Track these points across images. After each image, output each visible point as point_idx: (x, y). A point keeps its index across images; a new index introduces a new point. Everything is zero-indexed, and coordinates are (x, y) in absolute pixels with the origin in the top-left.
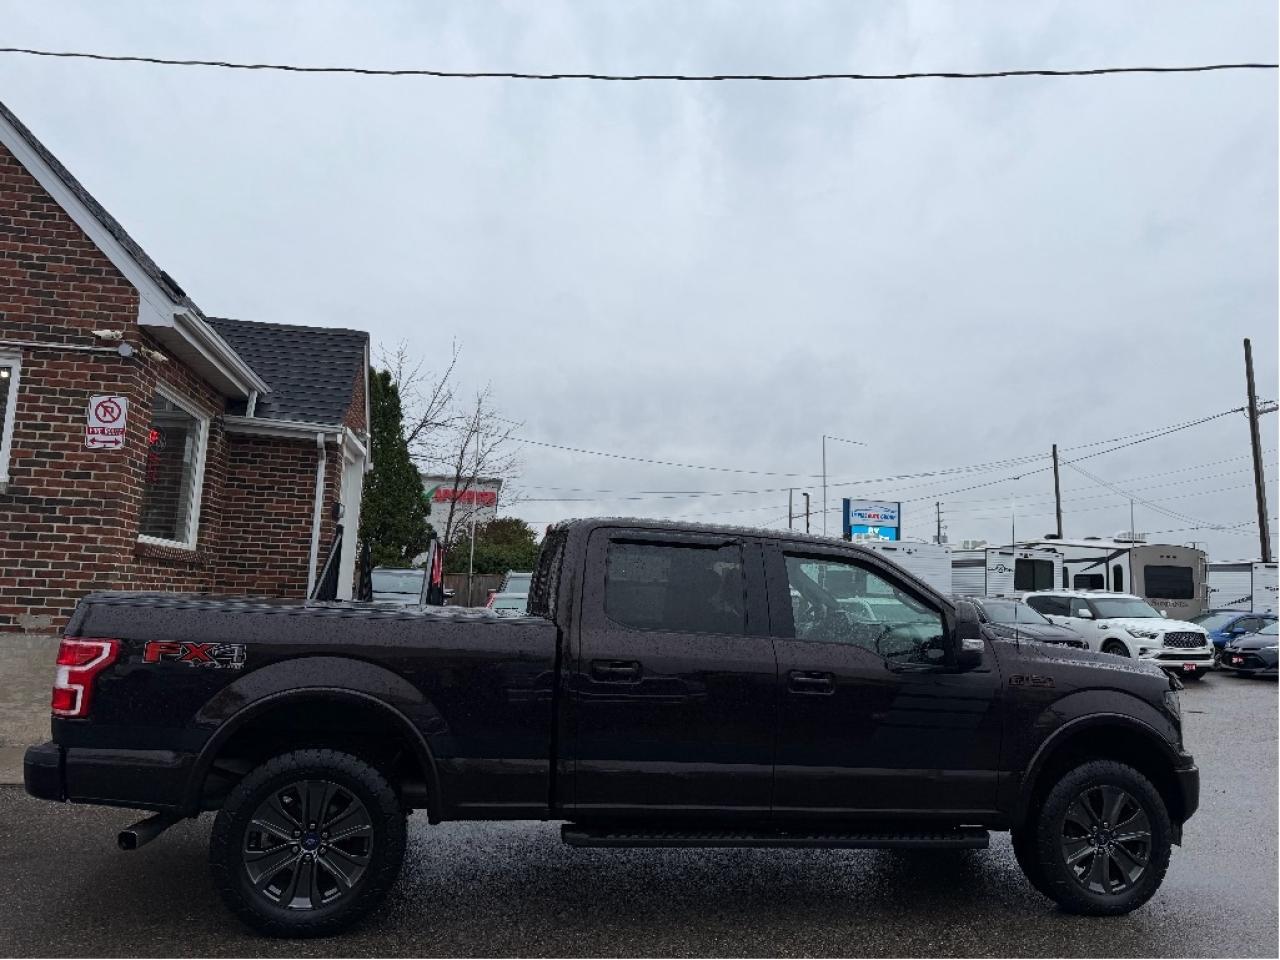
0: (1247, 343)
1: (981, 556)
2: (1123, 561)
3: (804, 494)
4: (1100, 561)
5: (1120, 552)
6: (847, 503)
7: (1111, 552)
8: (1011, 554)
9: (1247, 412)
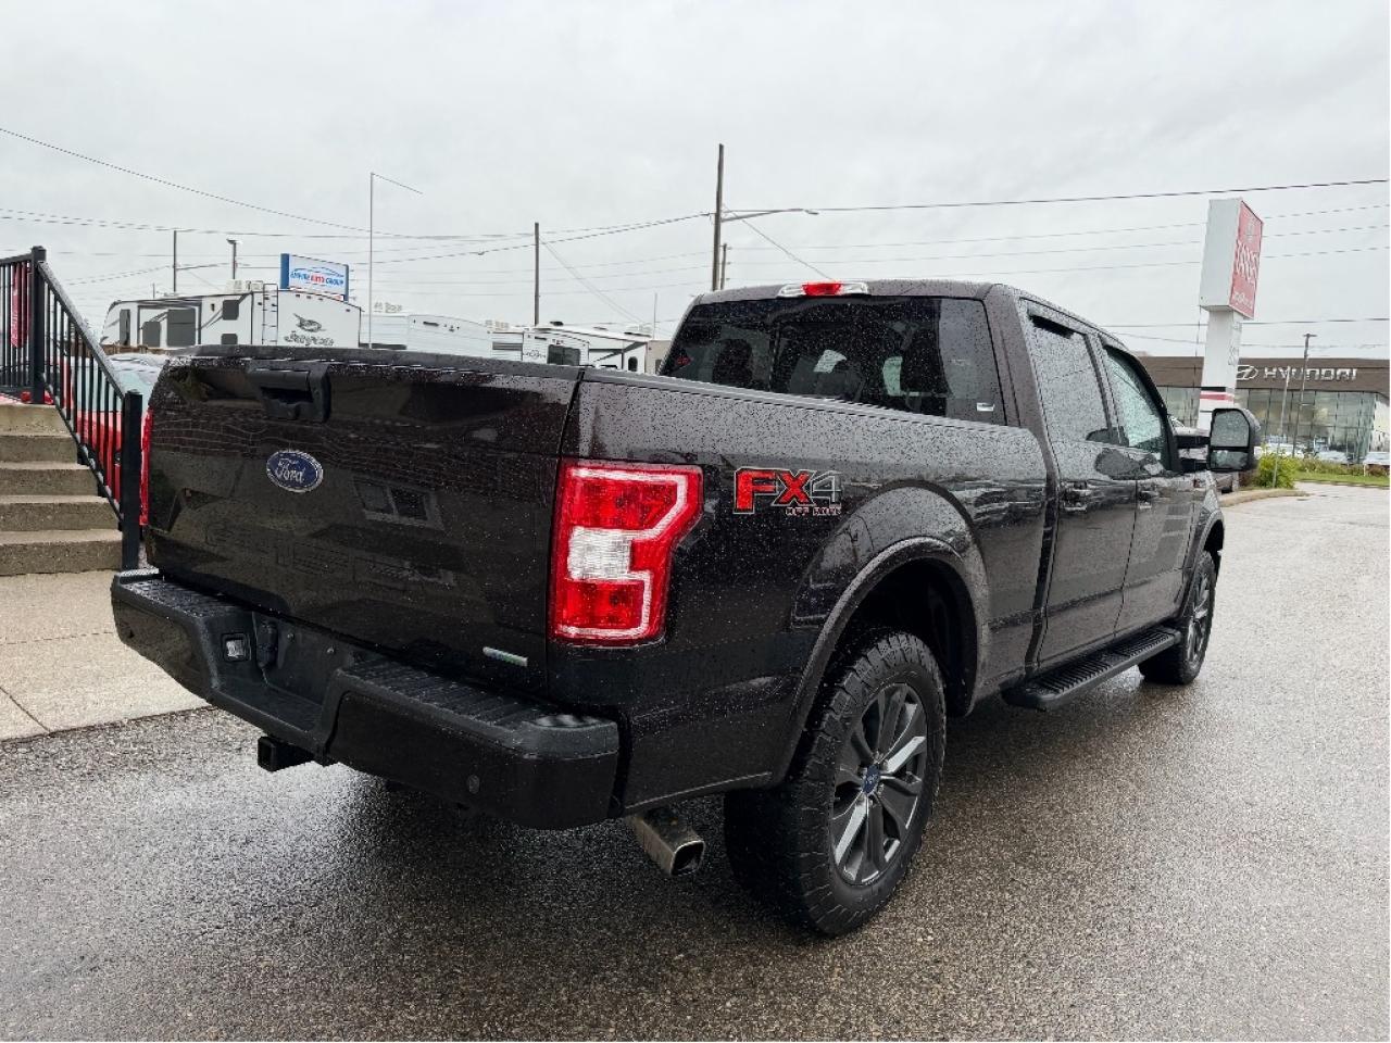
0: (721, 147)
1: (516, 340)
2: (639, 353)
3: (232, 242)
4: (616, 352)
5: (637, 345)
6: (285, 259)
7: (627, 344)
8: (544, 339)
9: (713, 217)
